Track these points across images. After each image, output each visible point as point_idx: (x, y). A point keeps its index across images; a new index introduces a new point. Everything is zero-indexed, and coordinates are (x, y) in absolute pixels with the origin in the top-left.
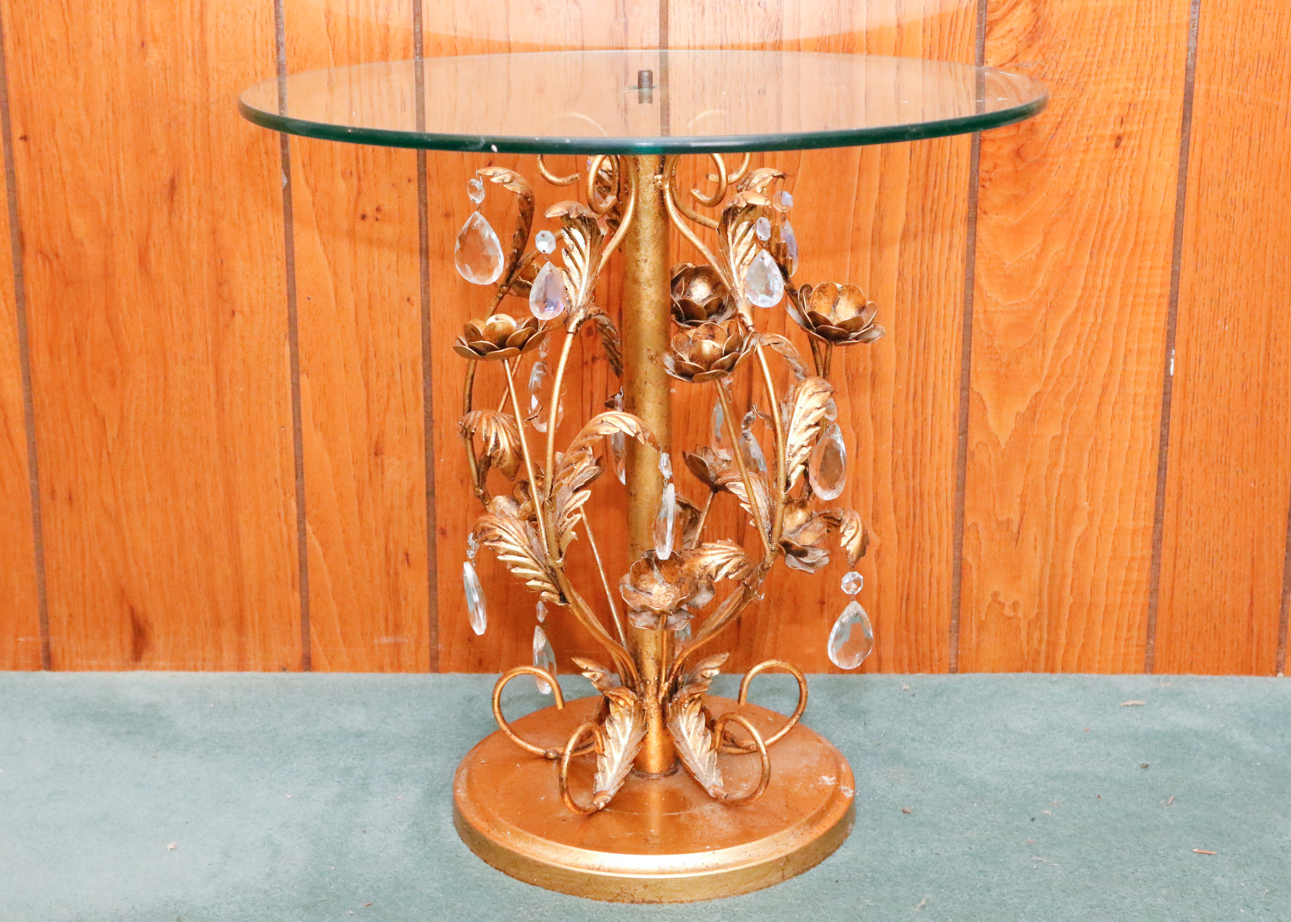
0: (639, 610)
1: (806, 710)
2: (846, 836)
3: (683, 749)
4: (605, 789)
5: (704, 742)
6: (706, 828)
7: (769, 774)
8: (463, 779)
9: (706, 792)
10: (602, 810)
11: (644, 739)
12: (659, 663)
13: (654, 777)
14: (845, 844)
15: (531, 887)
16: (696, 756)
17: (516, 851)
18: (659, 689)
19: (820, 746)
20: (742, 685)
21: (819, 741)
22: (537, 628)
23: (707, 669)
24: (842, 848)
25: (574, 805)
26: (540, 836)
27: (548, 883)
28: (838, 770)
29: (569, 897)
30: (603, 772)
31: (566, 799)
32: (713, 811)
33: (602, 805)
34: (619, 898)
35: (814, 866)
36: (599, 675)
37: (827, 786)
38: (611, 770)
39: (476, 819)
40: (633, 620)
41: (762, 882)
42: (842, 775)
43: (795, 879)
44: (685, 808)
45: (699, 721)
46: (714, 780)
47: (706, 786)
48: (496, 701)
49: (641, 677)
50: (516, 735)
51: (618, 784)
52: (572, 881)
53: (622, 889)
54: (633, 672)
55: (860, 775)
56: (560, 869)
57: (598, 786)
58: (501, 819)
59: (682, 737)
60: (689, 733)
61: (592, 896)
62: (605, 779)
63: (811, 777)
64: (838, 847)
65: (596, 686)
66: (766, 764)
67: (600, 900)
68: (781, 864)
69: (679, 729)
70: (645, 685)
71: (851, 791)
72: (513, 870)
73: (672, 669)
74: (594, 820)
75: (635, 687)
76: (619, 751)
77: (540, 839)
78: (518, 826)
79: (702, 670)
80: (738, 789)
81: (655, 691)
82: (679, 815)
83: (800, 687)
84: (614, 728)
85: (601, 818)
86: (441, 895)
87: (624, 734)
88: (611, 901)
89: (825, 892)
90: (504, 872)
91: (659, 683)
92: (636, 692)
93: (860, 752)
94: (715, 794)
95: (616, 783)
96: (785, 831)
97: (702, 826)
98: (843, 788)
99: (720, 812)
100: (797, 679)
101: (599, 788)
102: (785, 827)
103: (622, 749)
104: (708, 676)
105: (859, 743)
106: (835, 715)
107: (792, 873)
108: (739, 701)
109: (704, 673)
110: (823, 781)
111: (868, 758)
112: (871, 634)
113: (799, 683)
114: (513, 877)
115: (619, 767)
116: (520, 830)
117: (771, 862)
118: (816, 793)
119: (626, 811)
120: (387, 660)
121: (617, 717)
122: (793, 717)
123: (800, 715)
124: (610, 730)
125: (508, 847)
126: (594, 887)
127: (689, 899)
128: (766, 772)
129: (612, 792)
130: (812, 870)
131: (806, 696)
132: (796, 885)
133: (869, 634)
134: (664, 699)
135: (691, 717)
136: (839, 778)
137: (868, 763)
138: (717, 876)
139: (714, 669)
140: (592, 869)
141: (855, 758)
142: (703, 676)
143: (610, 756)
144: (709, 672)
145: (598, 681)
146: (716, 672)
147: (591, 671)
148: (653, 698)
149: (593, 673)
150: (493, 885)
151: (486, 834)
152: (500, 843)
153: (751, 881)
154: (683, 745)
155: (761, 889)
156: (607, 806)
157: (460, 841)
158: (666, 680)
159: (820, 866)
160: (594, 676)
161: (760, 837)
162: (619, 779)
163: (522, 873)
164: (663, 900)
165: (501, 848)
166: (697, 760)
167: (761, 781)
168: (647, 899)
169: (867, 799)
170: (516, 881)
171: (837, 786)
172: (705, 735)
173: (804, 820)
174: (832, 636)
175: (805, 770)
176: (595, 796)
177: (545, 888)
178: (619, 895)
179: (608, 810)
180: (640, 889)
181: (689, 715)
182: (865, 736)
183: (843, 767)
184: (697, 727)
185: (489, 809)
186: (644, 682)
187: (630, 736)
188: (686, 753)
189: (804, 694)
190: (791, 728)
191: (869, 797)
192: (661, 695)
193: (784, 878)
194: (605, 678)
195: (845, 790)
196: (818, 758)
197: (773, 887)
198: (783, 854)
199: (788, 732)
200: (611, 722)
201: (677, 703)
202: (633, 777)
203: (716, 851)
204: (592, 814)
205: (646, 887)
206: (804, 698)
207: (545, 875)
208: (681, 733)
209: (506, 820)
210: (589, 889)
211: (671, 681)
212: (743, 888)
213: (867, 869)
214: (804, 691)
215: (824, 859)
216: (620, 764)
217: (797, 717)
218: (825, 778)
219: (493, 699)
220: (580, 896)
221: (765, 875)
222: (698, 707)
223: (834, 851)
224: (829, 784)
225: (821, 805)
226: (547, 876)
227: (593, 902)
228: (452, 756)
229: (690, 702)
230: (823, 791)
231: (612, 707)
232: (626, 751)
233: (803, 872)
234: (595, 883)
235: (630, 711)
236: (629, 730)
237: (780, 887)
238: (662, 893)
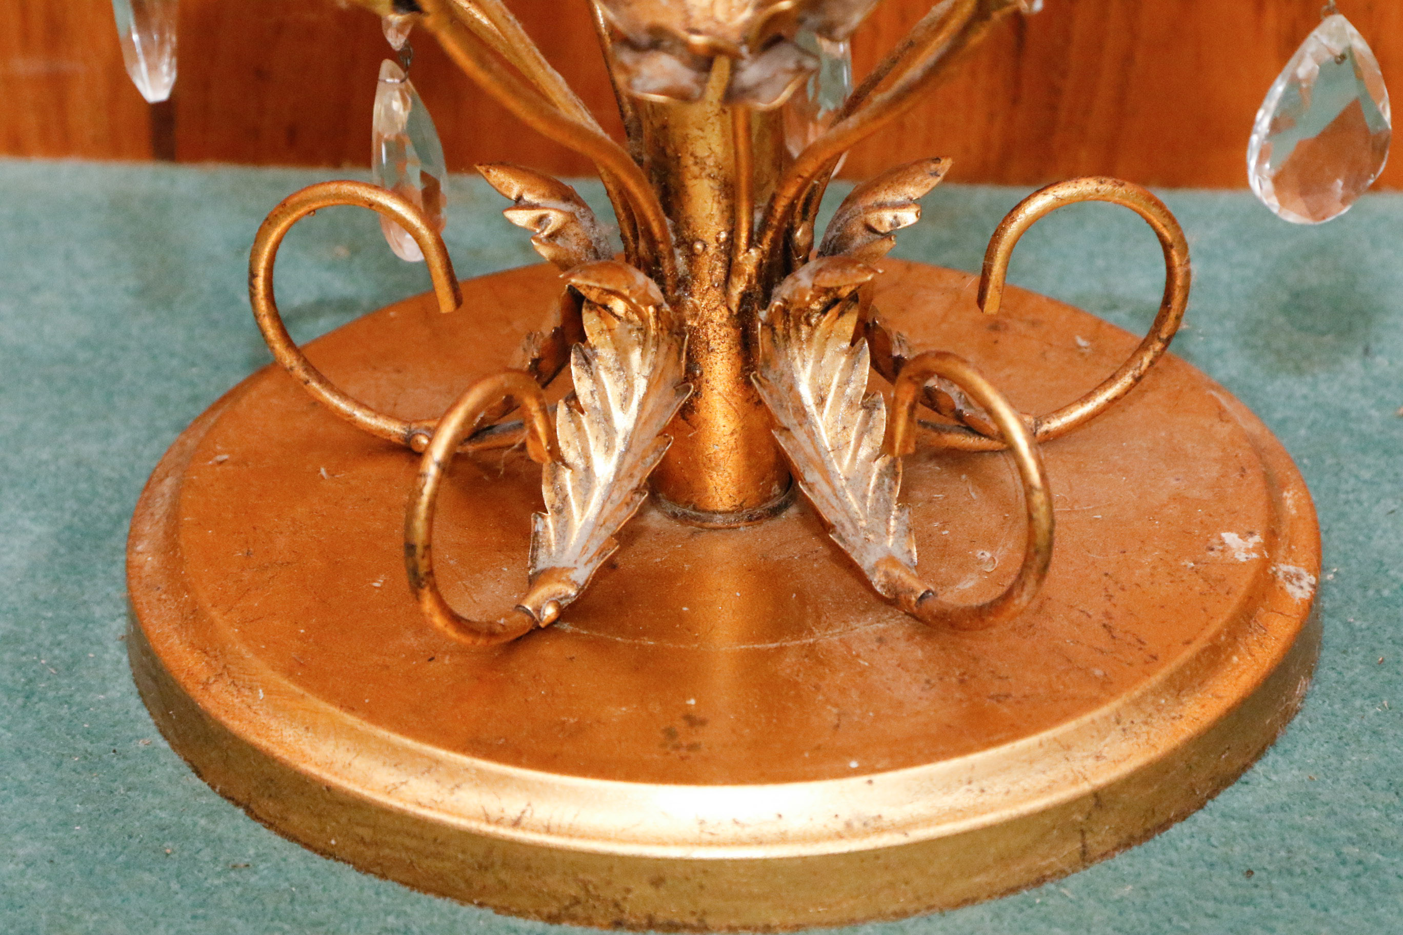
0: (645, 39)
1: (1184, 326)
2: (1288, 716)
3: (798, 448)
4: (565, 561)
5: (865, 429)
6: (854, 694)
7: (1050, 546)
8: (160, 507)
9: (868, 585)
10: (551, 626)
11: (687, 412)
12: (729, 189)
13: (719, 520)
14: (1283, 743)
15: (320, 862)
16: (841, 467)
17: (279, 752)
18: (731, 268)
19: (1223, 430)
20: (990, 254)
21: (1222, 415)
22: (387, 65)
23: (881, 206)
24: (1271, 756)
25: (456, 620)
26: (351, 710)
27: (370, 853)
28: (1274, 505)
29: (426, 899)
30: (559, 512)
31: (428, 604)
32: (880, 640)
33: (550, 612)
34: (578, 910)
35: (1183, 816)
36: (555, 219)
37: (1236, 564)
38: (584, 505)
39: (175, 640)
40: (625, 69)
41: (1018, 871)
42: (1285, 530)
43: (1121, 860)
44: (800, 629)
45: (852, 366)
46: (890, 541)
47: (866, 561)
48: (260, 283)
49: (676, 231)
50: (321, 380)
51: (601, 552)
52: (437, 856)
53: (585, 885)
54: (650, 214)
55: (1342, 516)
56: (401, 816)
57: (542, 555)
58: (244, 650)
59: (801, 412)
60: (821, 401)
61: (495, 901)
62: (563, 535)
63: (1187, 533)
64: (1260, 754)
65: (545, 252)
66: (1041, 514)
67: (520, 913)
68: (1079, 818)
69: (792, 388)
70: (692, 257)
71: (1309, 579)
72: (271, 807)
73: (769, 211)
74: (522, 656)
75: (657, 262)
76: (609, 448)
77: (351, 720)
78: (290, 673)
79: (867, 210)
80: (965, 566)
81: (720, 272)
82: (780, 650)
83: (1168, 258)
84: (596, 380)
85: (548, 649)
86: (41, 885)
87: (625, 400)
88: (553, 919)
89: (1210, 906)
90: (249, 811)
91: (730, 248)
92: (660, 280)
93: (1345, 440)
94: (891, 585)
95: (593, 548)
96: (1097, 714)
97: (843, 691)
98: (1284, 568)
99: (902, 645)
100: (1160, 236)
101: (543, 562)
102: (1095, 702)
103: (620, 445)
104: (885, 228)
105: (1345, 413)
106: (1281, 320)
107: (1113, 840)
108: (981, 301)
109: (872, 218)
110: (1225, 548)
111: (1369, 460)
112: (1387, 116)
113: (1167, 248)
114: (270, 826)
115: (607, 498)
116: (294, 687)
117: (1044, 812)
118: (1199, 586)
119: (622, 632)
120: (30, 121)
121: (606, 354)
122: (1144, 346)
123: (1167, 342)
124: (583, 386)
125: (254, 739)
126: (504, 875)
127: (791, 919)
128: (1041, 540)
129: (582, 574)
130: (1176, 829)
131: (1186, 288)
132: (1122, 880)
133: (1379, 117)
134: (745, 297)
135: (829, 353)
136: (1272, 537)
137: (1366, 475)
138: (876, 854)
139: (903, 206)
140: (498, 822)
141: (1330, 461)
142: (870, 229)
143: (580, 464)
144: (888, 216)
145: (552, 236)
146: (909, 217)
147: (531, 207)
148: (716, 294)
149: (536, 213)
150: (206, 855)
151: (196, 691)
152: (236, 726)
153: (985, 869)
154: (800, 435)
155: (1014, 890)
156: (567, 612)
157: (135, 702)
158: (751, 243)
159: (1200, 816)
160: (540, 221)
161: (1016, 732)
162: (604, 534)
163: (295, 819)
164: (710, 921)
165: (236, 741)
166: (840, 483)
167: (1025, 566)
168: (661, 917)
169: (1357, 595)
170: (278, 841)
171: (1265, 564)
172: (869, 408)
173: (1157, 678)
174: (1263, 119)
175: (1173, 511)
176: (533, 581)
177: (359, 869)
178: (576, 901)
179: (567, 627)
180: (642, 890)
181: (824, 345)
182: (1364, 390)
183: (1290, 498)
184: (844, 383)
185: (214, 613)
186: (687, 244)
187: (642, 405)
188: (809, 460)
189: (1179, 282)
190: (1138, 380)
191: (1364, 587)
192: (739, 287)
193: (1085, 858)
194: (573, 229)
195: (1289, 577)
196: (1214, 471)
197: (1050, 886)
198: (1085, 787)
199: (1127, 391)
200: (587, 361)
201: (784, 311)
202: (655, 519)
203: (877, 778)
204: (519, 639)
205: (657, 882)
206: (1178, 296)
207: (361, 831)
208: (798, 397)
209: (258, 653)
210: (490, 880)
211: (766, 246)
212: (960, 887)
213: (1344, 833)
214: (1179, 271)
215: (1215, 792)
216: (611, 487)
217: (1158, 346)
218: (1230, 538)
219: (253, 275)
220: (464, 900)
221: (1025, 850)
222: (849, 324)
223: (1245, 767)
224: (1242, 557)
225: (1210, 631)
226: (366, 833)
227: (499, 919)
228: (161, 423)
229: (825, 311)
230: (1222, 580)
231: (590, 321)
232: (628, 450)
233: (1147, 835)
234: (505, 865)
235: (643, 330)
236: (641, 386)
237: (1074, 882)
238: (705, 902)
